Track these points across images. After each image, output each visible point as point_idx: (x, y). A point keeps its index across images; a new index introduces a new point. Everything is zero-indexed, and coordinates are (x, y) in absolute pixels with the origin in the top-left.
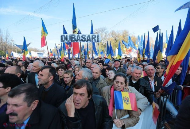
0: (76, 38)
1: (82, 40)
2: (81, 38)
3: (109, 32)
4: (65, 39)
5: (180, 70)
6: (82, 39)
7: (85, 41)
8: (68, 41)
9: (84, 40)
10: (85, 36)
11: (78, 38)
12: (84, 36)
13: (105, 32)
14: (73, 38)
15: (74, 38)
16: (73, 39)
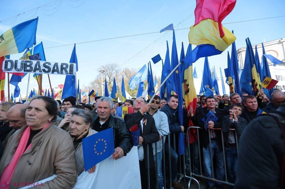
0: (33, 66)
1: (44, 71)
2: (42, 68)
3: (122, 70)
4: (12, 66)
5: (176, 102)
6: (44, 68)
7: (49, 71)
8: (19, 71)
9: (47, 70)
10: (50, 64)
11: (38, 67)
12: (47, 65)
13: (116, 71)
14: (28, 66)
15: (30, 66)
16: (28, 68)
